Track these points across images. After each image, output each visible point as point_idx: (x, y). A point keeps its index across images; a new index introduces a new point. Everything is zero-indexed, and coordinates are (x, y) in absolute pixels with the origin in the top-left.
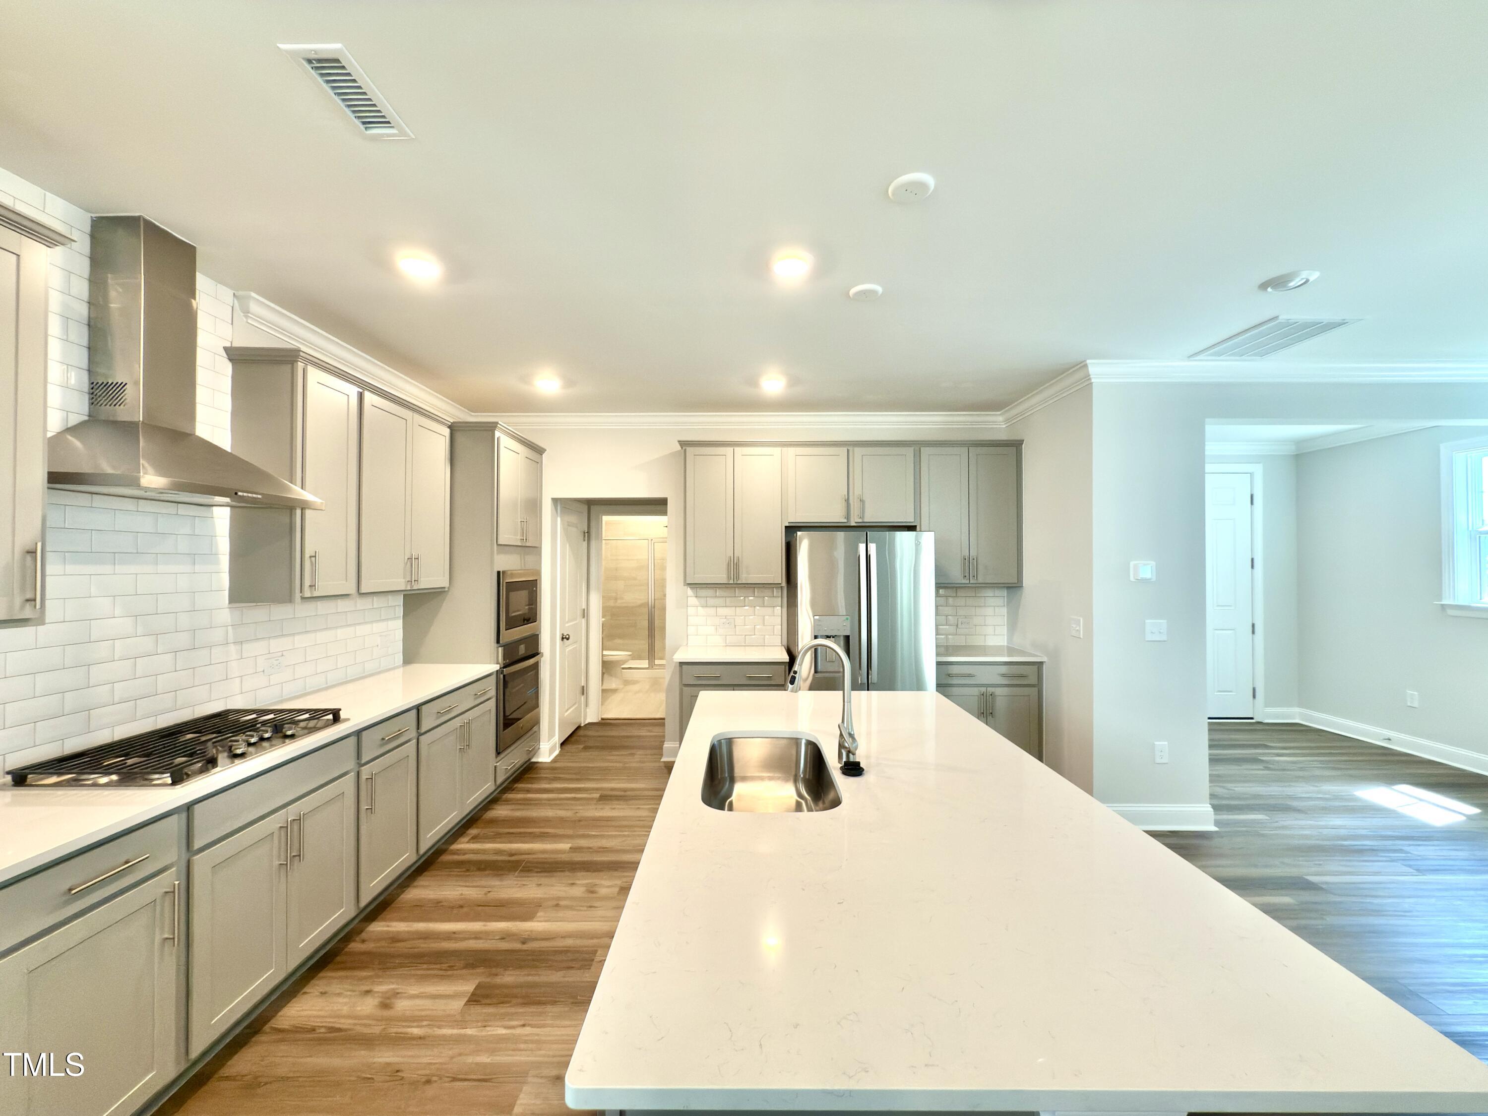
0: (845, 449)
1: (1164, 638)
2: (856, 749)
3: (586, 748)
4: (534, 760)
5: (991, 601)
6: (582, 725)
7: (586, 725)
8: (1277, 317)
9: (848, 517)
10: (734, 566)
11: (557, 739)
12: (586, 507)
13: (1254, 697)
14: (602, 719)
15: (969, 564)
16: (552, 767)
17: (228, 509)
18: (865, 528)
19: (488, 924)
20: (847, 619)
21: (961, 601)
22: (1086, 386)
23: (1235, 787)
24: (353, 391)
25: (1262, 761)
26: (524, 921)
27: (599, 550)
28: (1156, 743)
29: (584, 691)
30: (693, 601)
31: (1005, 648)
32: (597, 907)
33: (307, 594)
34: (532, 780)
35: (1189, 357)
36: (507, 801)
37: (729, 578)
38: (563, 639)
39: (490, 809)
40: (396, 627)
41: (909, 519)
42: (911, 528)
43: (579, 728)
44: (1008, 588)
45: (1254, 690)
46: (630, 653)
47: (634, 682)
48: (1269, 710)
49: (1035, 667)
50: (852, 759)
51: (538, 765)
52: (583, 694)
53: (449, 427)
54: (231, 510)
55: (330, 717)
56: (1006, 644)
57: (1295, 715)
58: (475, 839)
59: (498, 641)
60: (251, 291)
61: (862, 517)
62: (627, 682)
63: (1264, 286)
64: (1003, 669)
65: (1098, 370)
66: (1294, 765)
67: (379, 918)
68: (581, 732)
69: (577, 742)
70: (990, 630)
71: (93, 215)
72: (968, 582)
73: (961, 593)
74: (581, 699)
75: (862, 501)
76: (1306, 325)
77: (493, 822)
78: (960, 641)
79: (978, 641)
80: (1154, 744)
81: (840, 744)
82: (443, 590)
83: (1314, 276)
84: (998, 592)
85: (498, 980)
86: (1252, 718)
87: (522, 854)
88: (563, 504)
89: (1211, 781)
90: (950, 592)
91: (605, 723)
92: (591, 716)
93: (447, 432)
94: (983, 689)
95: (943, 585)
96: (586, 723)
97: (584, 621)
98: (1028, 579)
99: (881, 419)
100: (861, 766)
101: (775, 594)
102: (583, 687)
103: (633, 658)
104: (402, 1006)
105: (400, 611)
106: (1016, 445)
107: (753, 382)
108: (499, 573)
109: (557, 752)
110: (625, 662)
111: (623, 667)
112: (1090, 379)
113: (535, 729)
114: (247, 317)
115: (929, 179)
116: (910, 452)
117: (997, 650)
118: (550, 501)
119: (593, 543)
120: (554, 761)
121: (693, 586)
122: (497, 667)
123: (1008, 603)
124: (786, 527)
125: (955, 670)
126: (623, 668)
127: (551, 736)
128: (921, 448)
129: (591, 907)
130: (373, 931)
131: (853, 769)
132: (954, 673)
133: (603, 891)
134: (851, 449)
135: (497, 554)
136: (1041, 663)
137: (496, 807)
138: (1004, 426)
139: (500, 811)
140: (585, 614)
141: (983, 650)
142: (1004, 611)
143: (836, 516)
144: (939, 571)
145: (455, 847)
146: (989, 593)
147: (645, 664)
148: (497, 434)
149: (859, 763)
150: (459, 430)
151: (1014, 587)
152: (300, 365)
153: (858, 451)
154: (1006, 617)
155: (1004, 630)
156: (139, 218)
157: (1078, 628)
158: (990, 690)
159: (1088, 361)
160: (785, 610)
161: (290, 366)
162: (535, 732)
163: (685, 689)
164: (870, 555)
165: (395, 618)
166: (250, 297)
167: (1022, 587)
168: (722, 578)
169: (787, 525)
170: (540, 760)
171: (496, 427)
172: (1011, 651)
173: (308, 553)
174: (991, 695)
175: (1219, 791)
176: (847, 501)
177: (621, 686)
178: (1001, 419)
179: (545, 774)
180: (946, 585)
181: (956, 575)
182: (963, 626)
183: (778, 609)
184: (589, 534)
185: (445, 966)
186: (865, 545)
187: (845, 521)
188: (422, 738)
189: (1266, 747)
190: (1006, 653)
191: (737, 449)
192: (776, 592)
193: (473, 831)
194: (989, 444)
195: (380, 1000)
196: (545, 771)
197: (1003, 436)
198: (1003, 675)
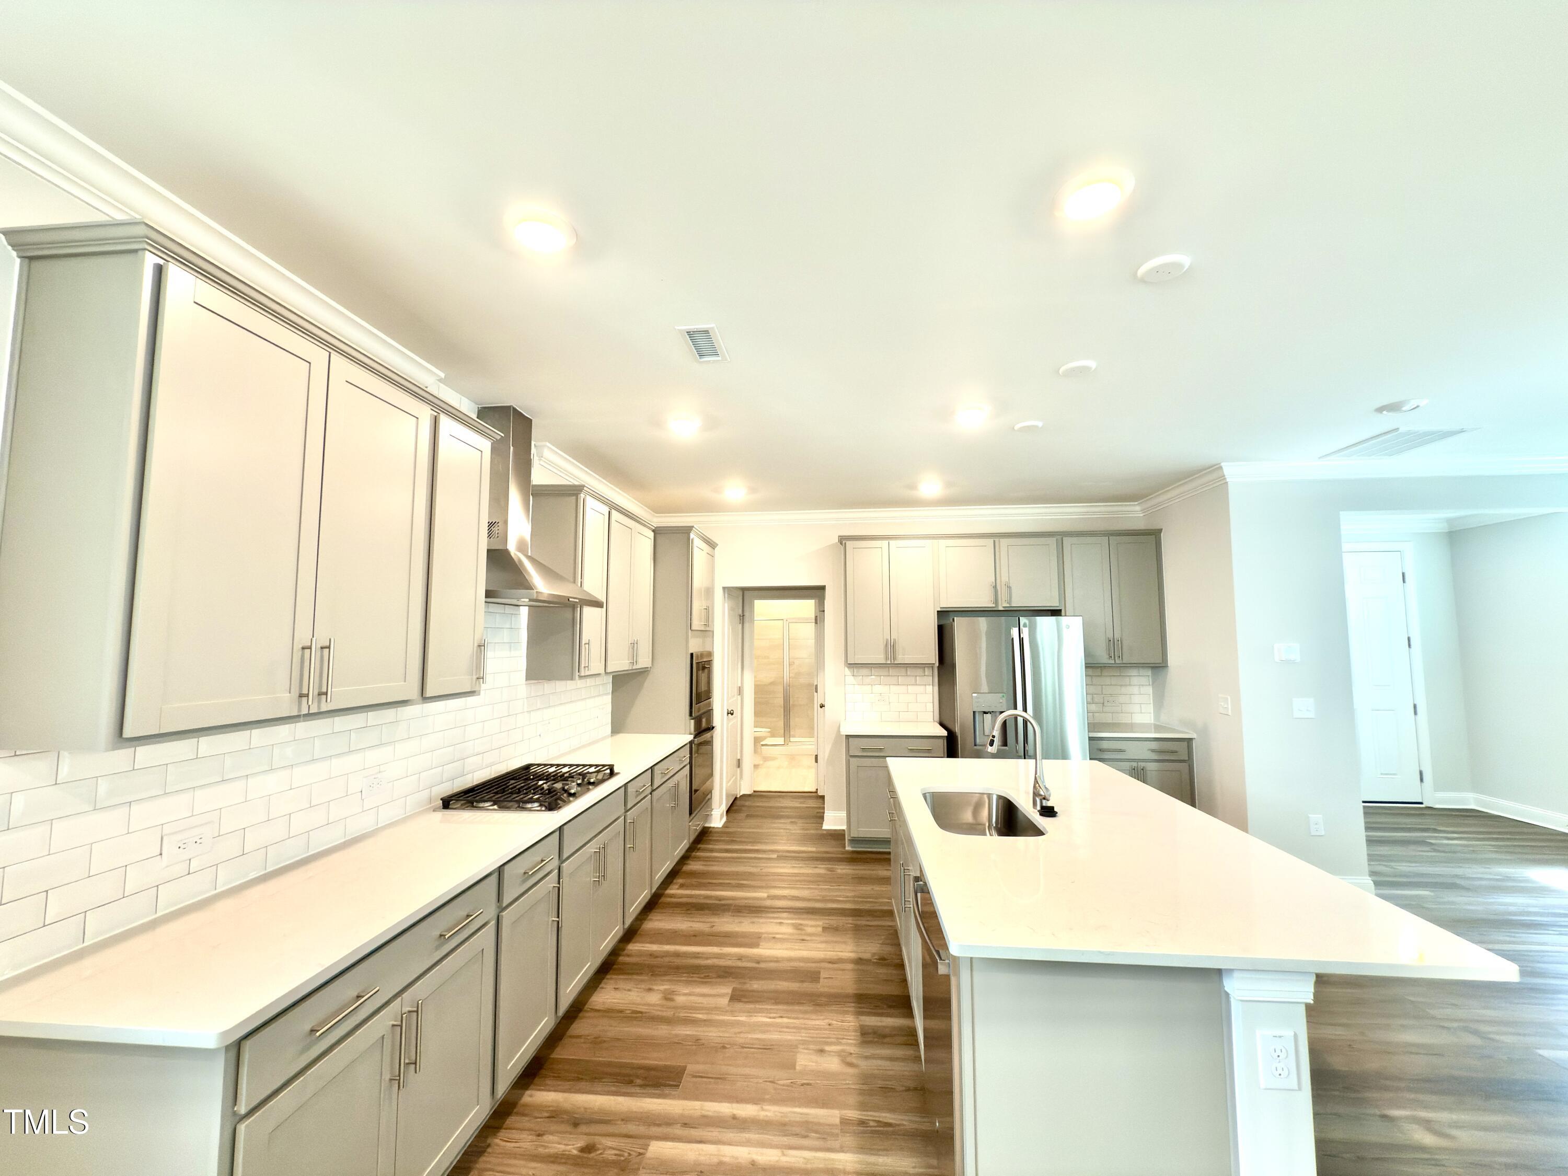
0: (992, 541)
1: (1311, 715)
2: (1050, 796)
3: (748, 816)
4: (707, 825)
5: (1135, 680)
6: (738, 796)
7: (741, 796)
8: (1398, 429)
9: (996, 602)
10: (891, 647)
11: (724, 808)
12: (741, 593)
13: (1422, 780)
14: (754, 791)
15: (1113, 645)
16: (724, 832)
17: (527, 607)
18: (1014, 613)
19: (722, 948)
20: (1003, 696)
21: (1107, 681)
22: (1221, 486)
23: (1399, 866)
24: (605, 510)
25: (1431, 844)
26: (751, 948)
27: (752, 632)
28: (1310, 815)
29: (739, 764)
30: (850, 679)
31: (1153, 726)
32: (808, 941)
33: (583, 674)
34: (708, 842)
35: (1319, 458)
36: (698, 859)
37: (887, 659)
38: (728, 713)
39: (685, 864)
40: (606, 701)
41: (1054, 604)
42: (1056, 613)
43: (736, 798)
44: (1153, 668)
45: (1421, 773)
46: (769, 730)
47: (774, 759)
48: (1440, 795)
49: (1186, 743)
50: (1045, 803)
51: (713, 830)
52: (739, 767)
53: (653, 531)
54: (529, 609)
55: (608, 771)
56: (1152, 722)
57: (1470, 801)
58: (682, 886)
59: (691, 714)
60: (546, 441)
61: (1010, 602)
62: (766, 759)
63: (1380, 410)
64: (1154, 745)
65: (1230, 471)
66: (1466, 848)
67: (634, 940)
68: (738, 802)
69: (737, 811)
70: (1136, 708)
71: (480, 406)
72: (1113, 662)
73: (1105, 673)
74: (737, 771)
75: (1009, 588)
76: (1426, 434)
77: (693, 874)
78: (1108, 718)
79: (1124, 719)
80: (1308, 817)
81: (1034, 793)
82: (646, 669)
83: (1423, 403)
84: (1144, 672)
85: (747, 987)
86: (1421, 803)
87: (727, 899)
88: (728, 590)
89: (1369, 860)
90: (1098, 672)
91: (757, 795)
92: (745, 790)
93: (651, 535)
94: (1135, 764)
95: (1092, 667)
96: (741, 794)
97: (739, 697)
98: (1173, 658)
99: (1021, 511)
100: (1055, 810)
101: (926, 673)
102: (739, 760)
103: (773, 735)
104: (680, 1000)
105: (610, 687)
106: (1155, 534)
107: (913, 487)
108: (692, 655)
109: (724, 819)
110: (765, 738)
111: (762, 743)
112: (1225, 479)
113: (709, 797)
114: (540, 460)
115: (1092, 364)
116: (1052, 541)
117: (1144, 727)
118: (721, 591)
119: (747, 625)
120: (724, 826)
121: (852, 666)
122: (691, 737)
123: (1153, 683)
124: (938, 611)
125: (1105, 745)
126: (763, 745)
127: (720, 804)
128: (1064, 538)
129: (803, 940)
130: (631, 950)
131: (1048, 812)
132: (1105, 748)
133: (810, 930)
134: (997, 540)
135: (691, 637)
136: (1189, 741)
137: (690, 862)
138: (1142, 515)
139: (693, 866)
140: (740, 691)
141: (1131, 727)
142: (1150, 690)
143: (985, 602)
144: (1088, 653)
145: (669, 891)
146: (1134, 672)
147: (780, 740)
148: (692, 536)
149: (1053, 808)
150: (660, 534)
151: (1158, 667)
152: (582, 496)
153: (1004, 542)
154: (1151, 695)
155: (1151, 708)
156: (509, 407)
157: (1226, 706)
158: (1142, 764)
159: (1222, 464)
160: (936, 688)
161: (574, 497)
162: (709, 799)
163: (852, 760)
164: (1022, 638)
165: (606, 694)
166: (545, 446)
167: (1167, 666)
168: (880, 658)
169: (939, 610)
170: (712, 825)
171: (692, 530)
172: (1158, 728)
173: (584, 641)
174: (1143, 769)
175: (1380, 868)
176: (995, 587)
177: (761, 762)
178: (1138, 508)
179: (717, 837)
180: (1093, 665)
181: (1102, 656)
182: (1109, 704)
183: (929, 688)
184: (743, 617)
185: (702, 976)
186: (1018, 629)
187: (994, 606)
188: (654, 793)
189: (1435, 830)
190: (1153, 730)
191: (892, 542)
192: (928, 671)
193: (680, 881)
194: (1126, 533)
195: (663, 995)
196: (717, 835)
197: (1141, 525)
198: (1153, 751)
